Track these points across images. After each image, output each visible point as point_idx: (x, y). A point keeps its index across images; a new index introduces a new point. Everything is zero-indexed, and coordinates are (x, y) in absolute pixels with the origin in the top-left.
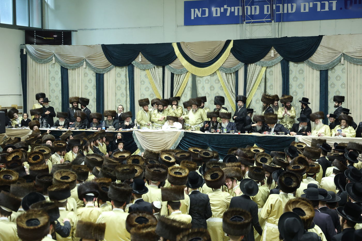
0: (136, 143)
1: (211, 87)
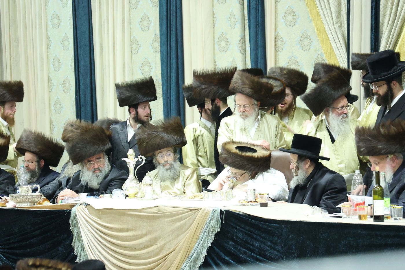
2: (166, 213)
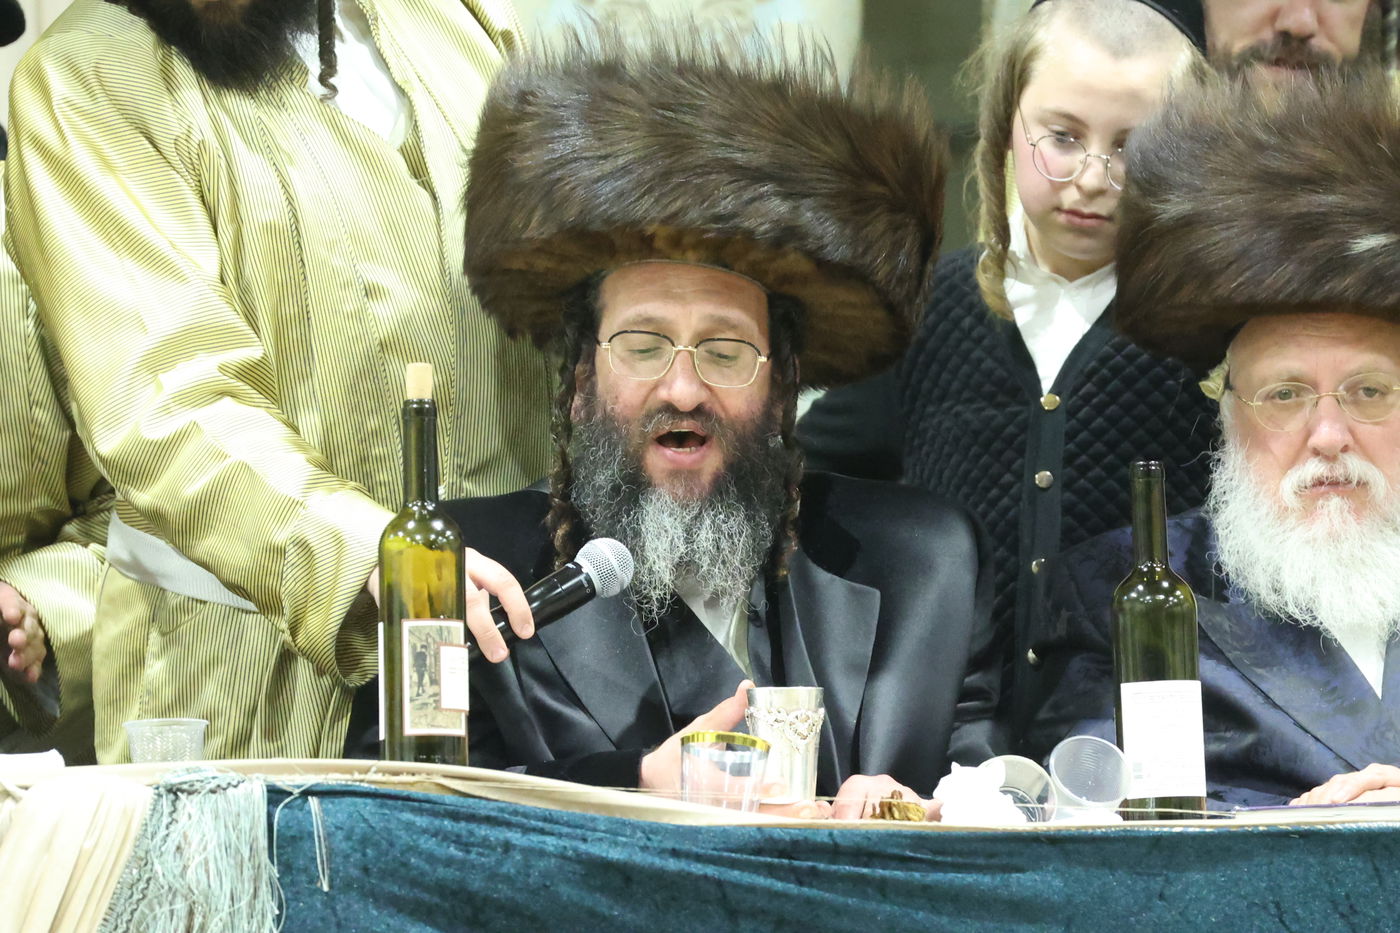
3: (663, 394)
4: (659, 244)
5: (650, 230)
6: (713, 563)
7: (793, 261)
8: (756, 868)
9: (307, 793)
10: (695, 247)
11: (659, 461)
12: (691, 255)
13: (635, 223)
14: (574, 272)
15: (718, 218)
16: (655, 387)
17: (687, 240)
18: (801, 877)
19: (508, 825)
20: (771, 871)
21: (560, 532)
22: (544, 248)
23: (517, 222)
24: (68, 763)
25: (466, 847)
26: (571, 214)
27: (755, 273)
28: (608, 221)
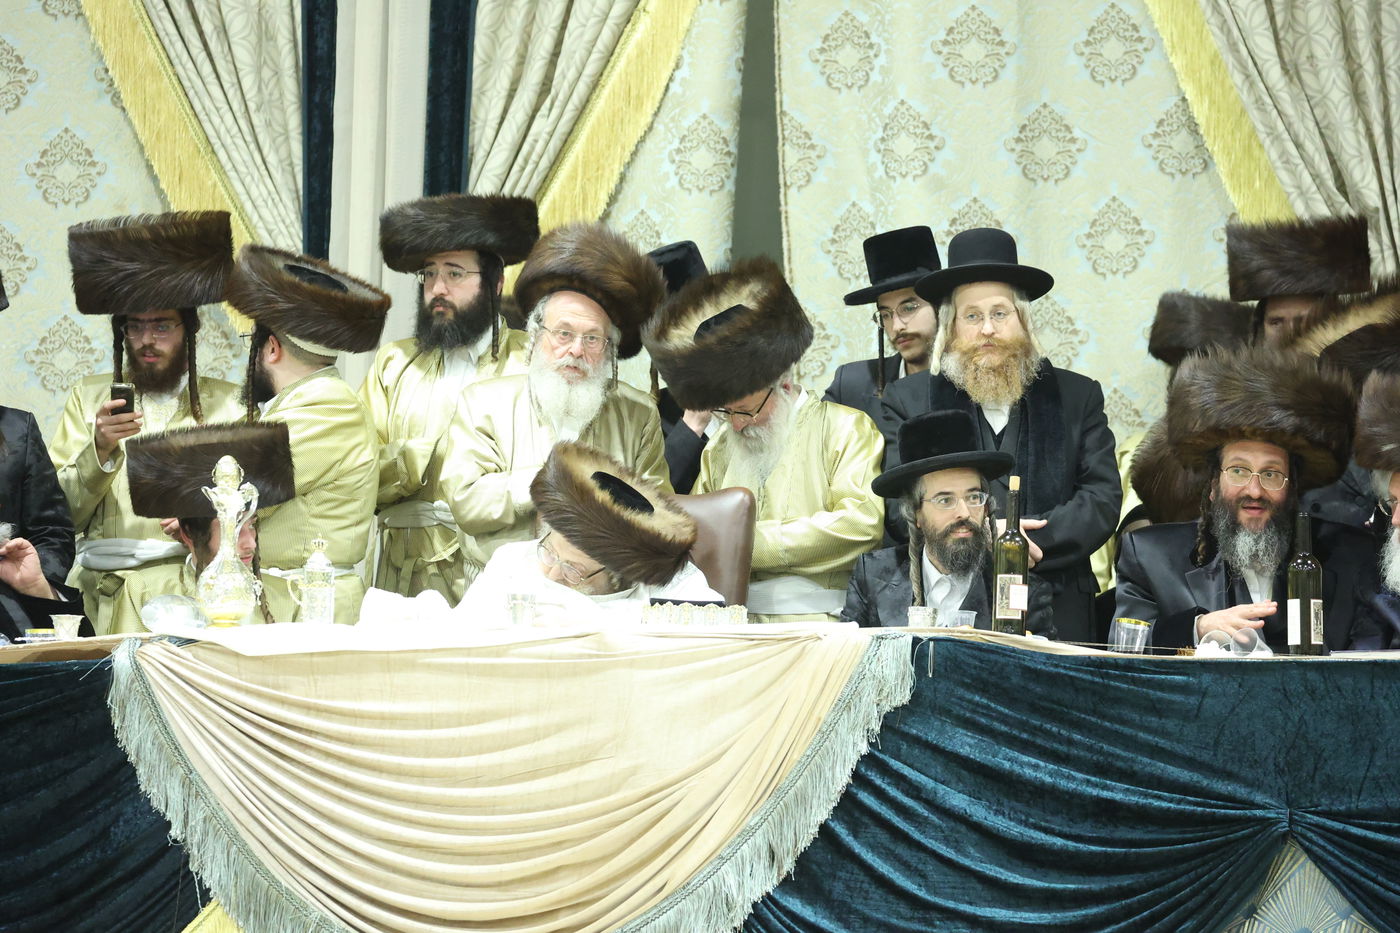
0: (174, 816)
1: (1026, 134)
2: (637, 653)
3: (1247, 492)
4: (1247, 434)
5: (1244, 428)
6: (1264, 555)
7: (1301, 441)
8: (1086, 672)
9: (930, 639)
10: (1260, 435)
11: (1244, 516)
12: (1259, 438)
13: (1238, 426)
14: (1211, 445)
15: (1270, 424)
16: (1243, 489)
17: (1258, 432)
18: (1134, 681)
19: (998, 653)
20: (1092, 673)
21: (1201, 546)
22: (1201, 435)
23: (1191, 425)
24: (860, 626)
25: (981, 661)
26: (1212, 422)
27: (1284, 445)
28: (1227, 425)
